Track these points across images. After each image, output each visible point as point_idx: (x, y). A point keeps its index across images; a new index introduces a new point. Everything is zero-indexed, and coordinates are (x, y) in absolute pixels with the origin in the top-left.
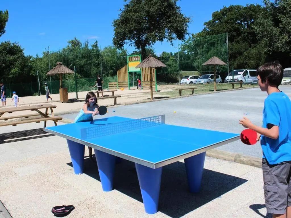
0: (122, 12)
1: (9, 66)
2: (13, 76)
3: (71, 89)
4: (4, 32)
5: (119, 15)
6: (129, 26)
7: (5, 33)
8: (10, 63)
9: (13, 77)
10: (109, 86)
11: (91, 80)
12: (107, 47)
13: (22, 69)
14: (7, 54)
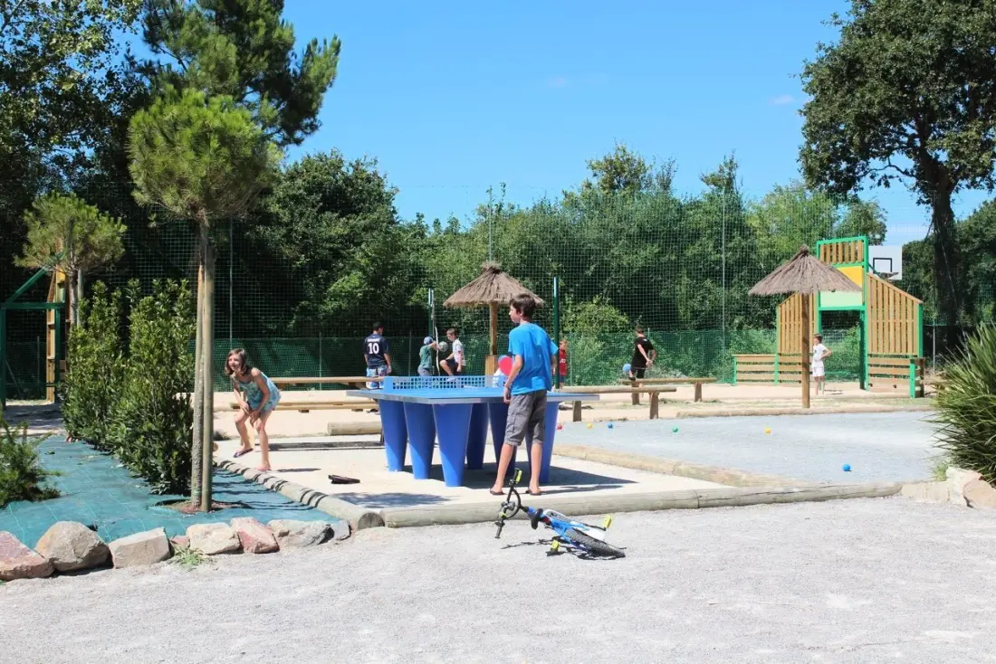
0: (840, 27)
1: (326, 264)
2: (340, 306)
3: (577, 376)
4: (313, 127)
5: (820, 47)
6: (863, 96)
7: (317, 133)
8: (331, 249)
9: (339, 311)
10: (738, 367)
11: (677, 339)
12: (784, 189)
13: (376, 280)
14: (322, 210)
